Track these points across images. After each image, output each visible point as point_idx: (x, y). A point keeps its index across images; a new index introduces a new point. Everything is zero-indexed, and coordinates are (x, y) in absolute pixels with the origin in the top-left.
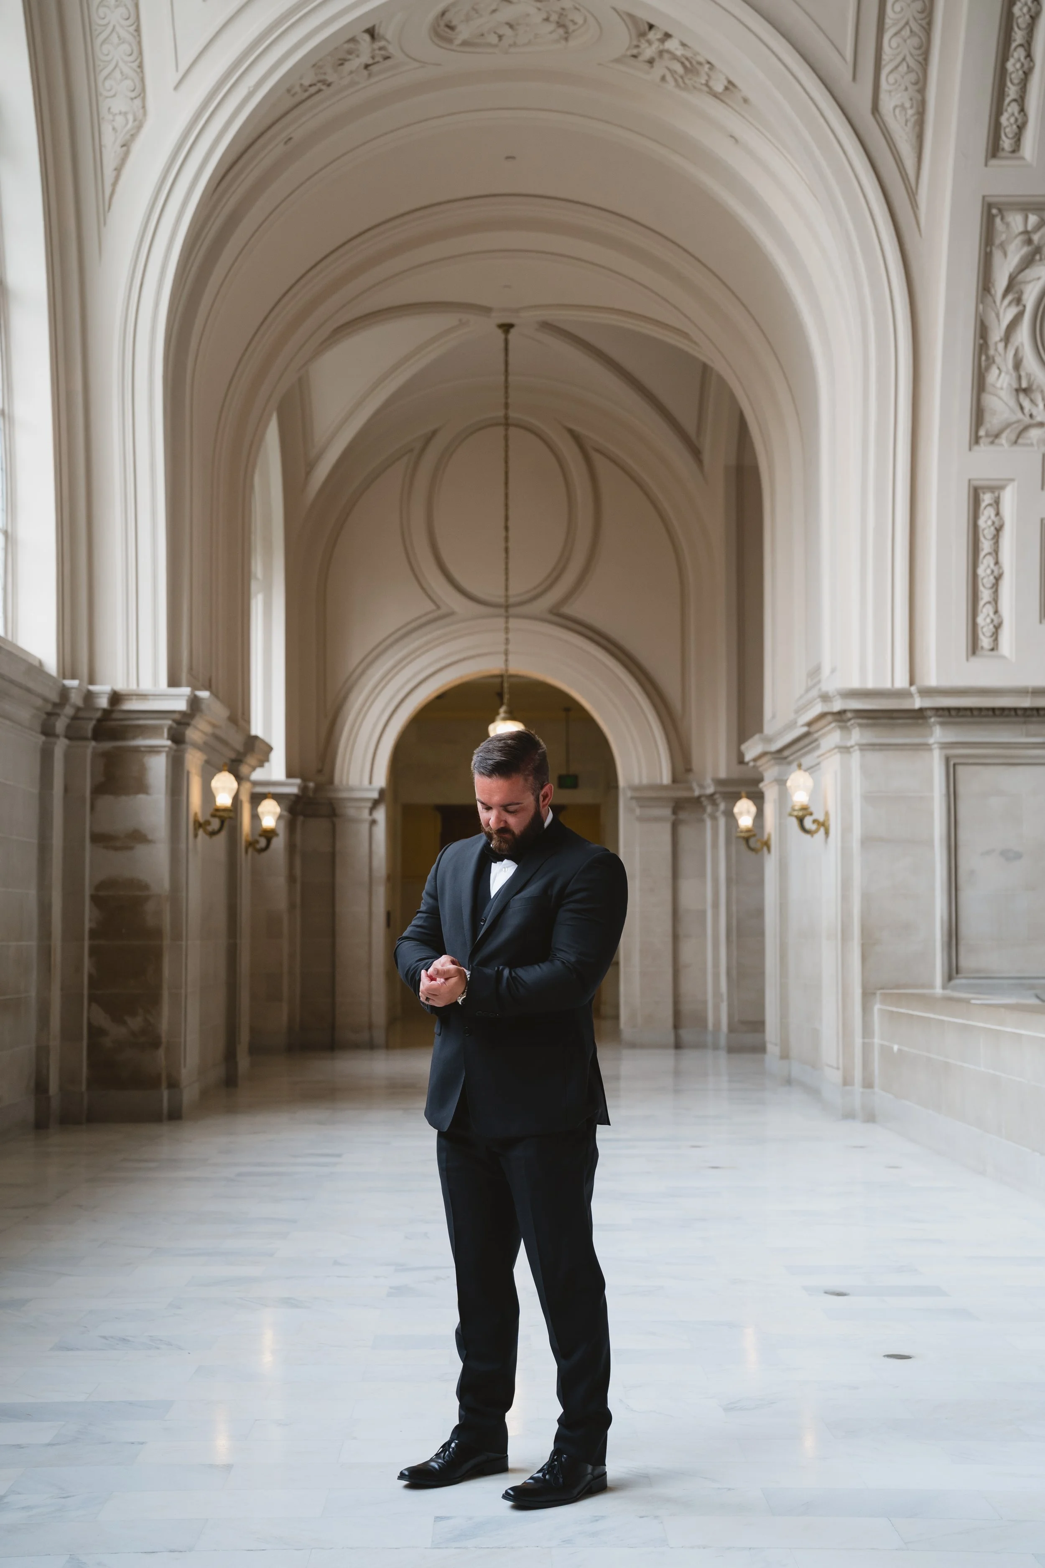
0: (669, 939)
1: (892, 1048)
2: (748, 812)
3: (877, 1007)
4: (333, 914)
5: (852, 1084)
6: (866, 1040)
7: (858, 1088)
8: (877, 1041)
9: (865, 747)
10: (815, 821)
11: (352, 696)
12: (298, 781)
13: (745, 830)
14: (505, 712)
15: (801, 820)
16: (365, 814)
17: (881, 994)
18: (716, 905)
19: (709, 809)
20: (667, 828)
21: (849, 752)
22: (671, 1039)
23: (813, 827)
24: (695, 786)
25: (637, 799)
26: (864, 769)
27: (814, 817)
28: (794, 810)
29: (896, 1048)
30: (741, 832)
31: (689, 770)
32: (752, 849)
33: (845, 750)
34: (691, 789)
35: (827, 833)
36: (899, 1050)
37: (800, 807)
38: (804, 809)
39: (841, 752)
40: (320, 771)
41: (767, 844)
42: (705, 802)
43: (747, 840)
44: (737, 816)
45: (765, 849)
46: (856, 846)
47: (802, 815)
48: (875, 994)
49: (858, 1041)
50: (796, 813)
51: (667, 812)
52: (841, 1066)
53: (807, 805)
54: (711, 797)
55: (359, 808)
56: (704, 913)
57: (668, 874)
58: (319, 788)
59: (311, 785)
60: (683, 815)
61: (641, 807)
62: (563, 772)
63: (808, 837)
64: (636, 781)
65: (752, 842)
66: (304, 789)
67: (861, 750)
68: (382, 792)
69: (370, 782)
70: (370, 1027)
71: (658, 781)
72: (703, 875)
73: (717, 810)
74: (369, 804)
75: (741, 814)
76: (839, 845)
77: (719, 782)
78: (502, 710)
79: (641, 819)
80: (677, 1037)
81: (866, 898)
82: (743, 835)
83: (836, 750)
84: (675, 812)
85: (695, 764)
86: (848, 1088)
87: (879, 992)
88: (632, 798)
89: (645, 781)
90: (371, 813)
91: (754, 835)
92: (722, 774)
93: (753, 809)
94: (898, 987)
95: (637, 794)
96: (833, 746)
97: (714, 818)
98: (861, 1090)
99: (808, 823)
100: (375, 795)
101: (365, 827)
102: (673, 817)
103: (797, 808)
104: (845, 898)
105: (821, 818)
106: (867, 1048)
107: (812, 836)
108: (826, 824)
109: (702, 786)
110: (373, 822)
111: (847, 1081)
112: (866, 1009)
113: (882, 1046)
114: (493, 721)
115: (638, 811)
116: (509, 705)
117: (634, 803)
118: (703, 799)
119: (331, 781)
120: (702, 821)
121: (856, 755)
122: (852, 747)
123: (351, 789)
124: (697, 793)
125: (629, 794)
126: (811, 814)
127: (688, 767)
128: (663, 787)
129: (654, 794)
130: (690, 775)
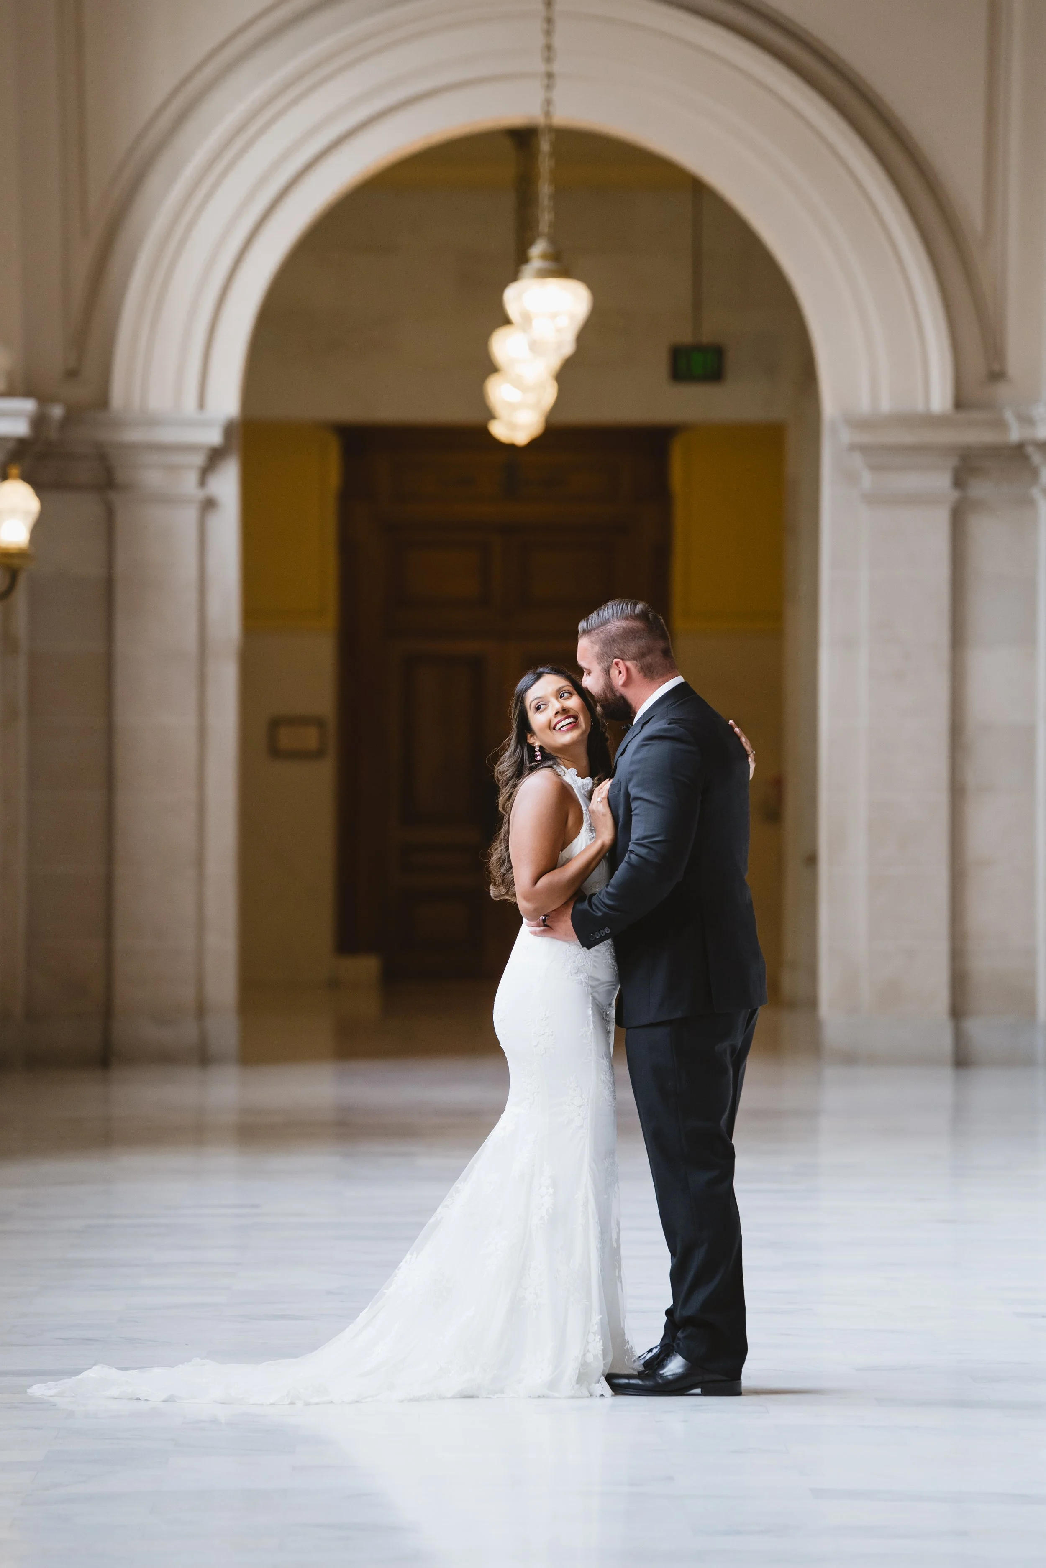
0: (942, 798)
4: (109, 732)
11: (154, 182)
12: (28, 405)
14: (544, 257)
16: (189, 482)
20: (941, 518)
22: (945, 1042)
24: (1010, 417)
25: (865, 449)
31: (997, 376)
34: (1000, 424)
40: (72, 374)
42: (1037, 456)
51: (940, 481)
55: (173, 469)
56: (1028, 730)
57: (942, 634)
58: (71, 418)
59: (57, 411)
60: (979, 489)
61: (875, 468)
62: (686, 337)
64: (865, 405)
66: (39, 422)
68: (229, 430)
69: (201, 404)
70: (201, 1010)
71: (920, 407)
72: (1027, 638)
74: (199, 460)
78: (538, 249)
79: (873, 500)
80: (959, 1037)
84: (958, 482)
85: (1013, 360)
88: (854, 447)
89: (886, 406)
90: (202, 482)
95: (865, 438)
100: (214, 437)
101: (188, 516)
102: (954, 495)
109: (1029, 420)
110: (209, 505)
114: (514, 277)
115: (867, 479)
116: (552, 241)
117: (857, 461)
118: (1028, 450)
119: (102, 401)
120: (1029, 503)
123: (153, 422)
124: (1015, 435)
125: (846, 436)
127: (996, 367)
128: (931, 421)
129: (908, 438)
130: (1003, 391)
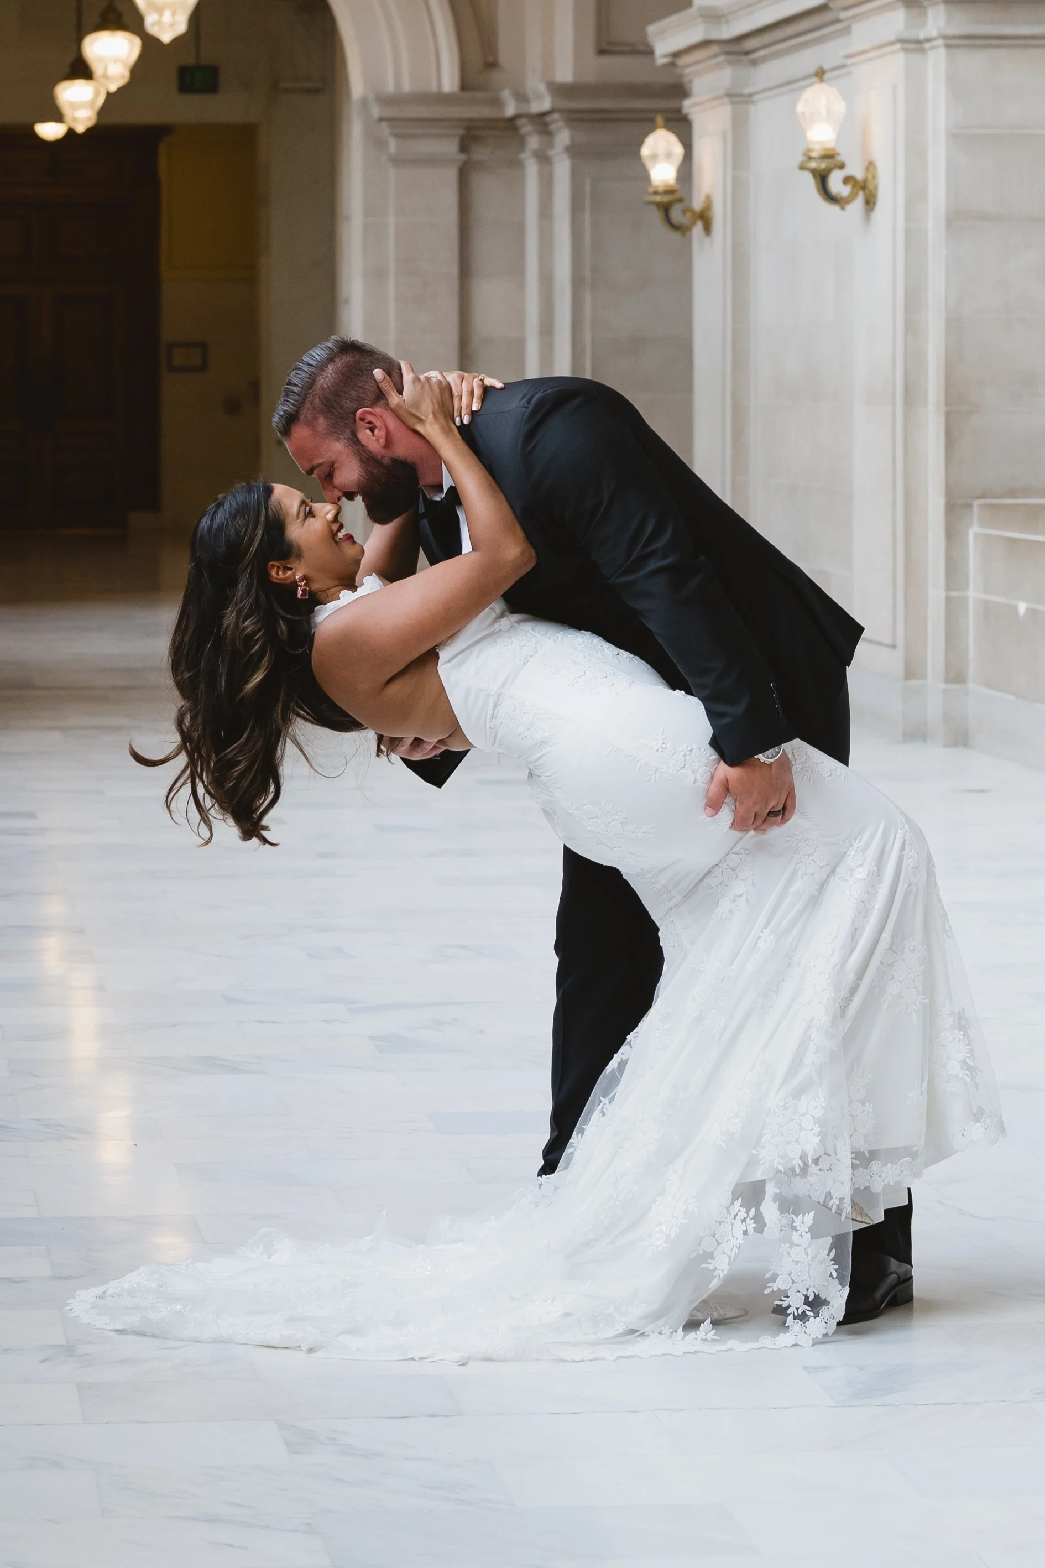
1: (1015, 609)
2: (669, 155)
3: (974, 531)
5: (924, 676)
6: (954, 594)
7: (934, 682)
8: (973, 594)
9: (954, 42)
10: (847, 180)
13: (661, 189)
15: (822, 179)
17: (981, 506)
18: (547, 330)
19: (533, 142)
20: (451, 175)
21: (923, 51)
23: (844, 191)
24: (506, 95)
25: (391, 120)
26: (953, 82)
27: (850, 170)
28: (810, 158)
29: (1022, 607)
30: (656, 193)
31: (492, 65)
32: (674, 227)
33: (914, 45)
34: (497, 102)
35: (870, 203)
36: (1031, 612)
37: (823, 153)
38: (829, 156)
39: (906, 50)
41: (705, 217)
42: (526, 127)
43: (665, 209)
44: (648, 163)
45: (699, 227)
46: (934, 228)
47: (826, 168)
48: (970, 506)
49: (936, 594)
50: (813, 165)
51: (450, 147)
52: (900, 642)
53: (833, 149)
54: (541, 120)
56: (520, 343)
57: (455, 270)
60: (480, 153)
61: (397, 136)
63: (835, 208)
64: (390, 87)
65: (676, 214)
67: (948, 46)
71: (434, 88)
72: (518, 271)
73: (551, 145)
75: (654, 157)
76: (901, 225)
77: (559, 90)
79: (397, 161)
81: (954, 326)
82: (658, 199)
83: (898, 46)
84: (464, 148)
85: (504, 55)
86: (913, 683)
87: (976, 503)
88: (381, 119)
89: (407, 87)
91: (680, 200)
92: (565, 74)
93: (678, 150)
94: (1012, 493)
95: (391, 112)
96: (893, 38)
97: (544, 159)
98: (943, 686)
99: (836, 184)
102: (460, 158)
103: (814, 154)
104: (912, 327)
105: (859, 175)
106: (954, 609)
107: (843, 208)
108: (870, 186)
109: (521, 97)
111: (912, 671)
112: (953, 534)
113: (987, 606)
115: (393, 145)
117: (385, 129)
118: (520, 122)
120: (518, 165)
121: (937, 58)
122: (928, 40)
124: (510, 110)
125: (376, 112)
126: (842, 166)
127: (491, 59)
128: (442, 99)
129: (425, 112)
130: (496, 76)
